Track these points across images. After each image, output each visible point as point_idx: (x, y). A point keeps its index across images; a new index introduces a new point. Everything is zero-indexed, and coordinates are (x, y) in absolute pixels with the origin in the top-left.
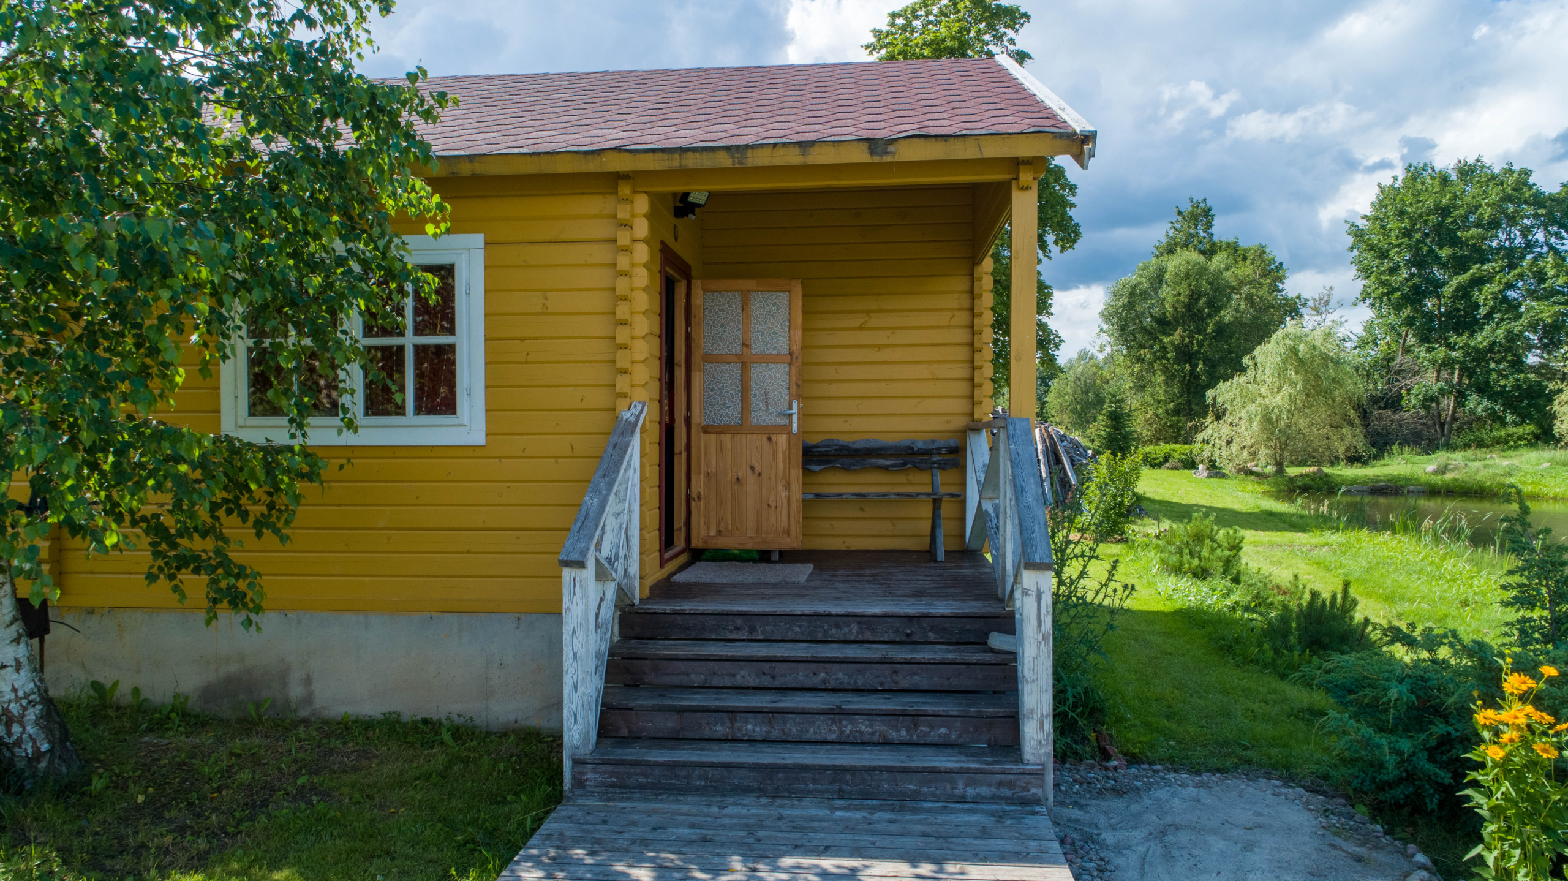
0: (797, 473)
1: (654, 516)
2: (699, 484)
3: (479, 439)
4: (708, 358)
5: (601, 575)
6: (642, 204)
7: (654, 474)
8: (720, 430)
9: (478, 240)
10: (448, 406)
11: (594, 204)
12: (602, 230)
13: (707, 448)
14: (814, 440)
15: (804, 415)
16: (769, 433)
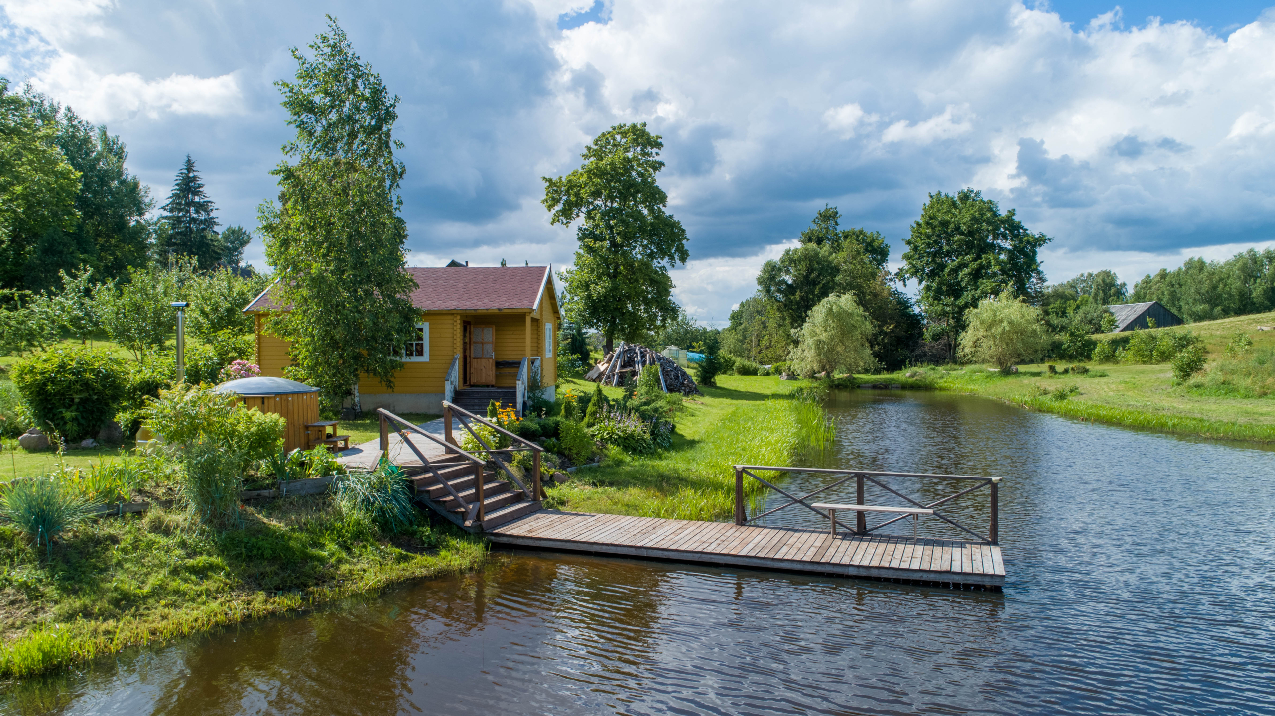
0: (494, 368)
1: (462, 376)
2: (472, 371)
3: (428, 360)
4: (475, 342)
5: (452, 383)
6: (459, 317)
7: (462, 367)
8: (477, 358)
9: (427, 323)
10: (422, 355)
11: (450, 317)
12: (451, 322)
13: (475, 364)
14: (500, 360)
15: (496, 355)
16: (488, 359)
